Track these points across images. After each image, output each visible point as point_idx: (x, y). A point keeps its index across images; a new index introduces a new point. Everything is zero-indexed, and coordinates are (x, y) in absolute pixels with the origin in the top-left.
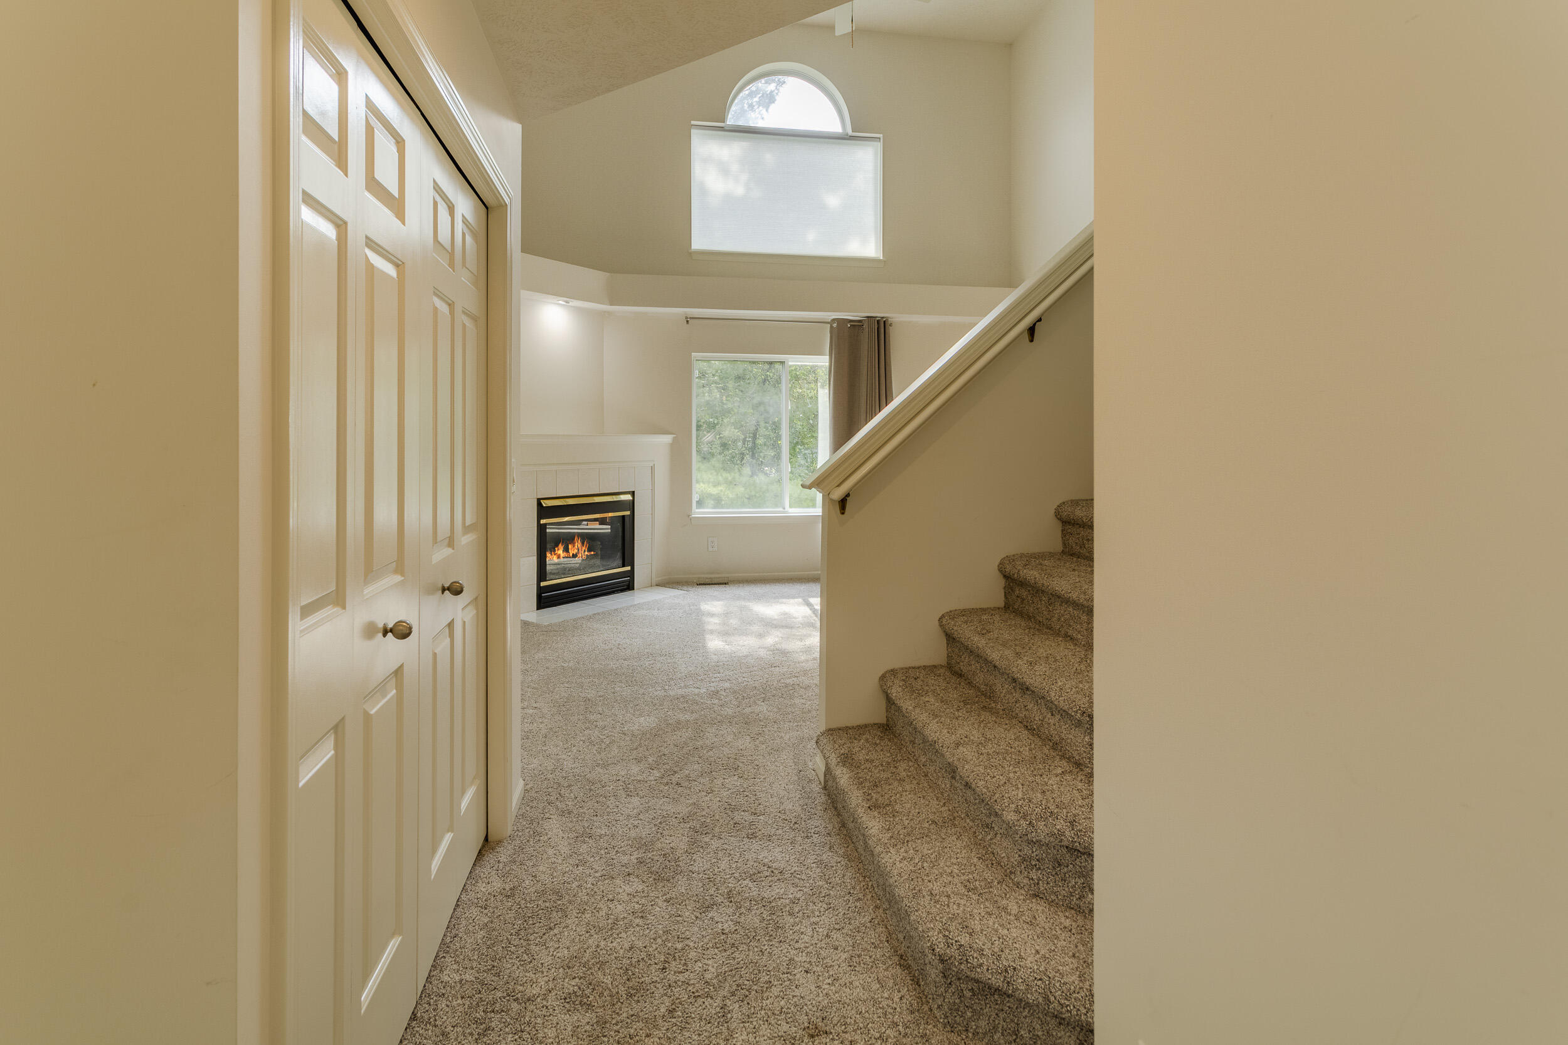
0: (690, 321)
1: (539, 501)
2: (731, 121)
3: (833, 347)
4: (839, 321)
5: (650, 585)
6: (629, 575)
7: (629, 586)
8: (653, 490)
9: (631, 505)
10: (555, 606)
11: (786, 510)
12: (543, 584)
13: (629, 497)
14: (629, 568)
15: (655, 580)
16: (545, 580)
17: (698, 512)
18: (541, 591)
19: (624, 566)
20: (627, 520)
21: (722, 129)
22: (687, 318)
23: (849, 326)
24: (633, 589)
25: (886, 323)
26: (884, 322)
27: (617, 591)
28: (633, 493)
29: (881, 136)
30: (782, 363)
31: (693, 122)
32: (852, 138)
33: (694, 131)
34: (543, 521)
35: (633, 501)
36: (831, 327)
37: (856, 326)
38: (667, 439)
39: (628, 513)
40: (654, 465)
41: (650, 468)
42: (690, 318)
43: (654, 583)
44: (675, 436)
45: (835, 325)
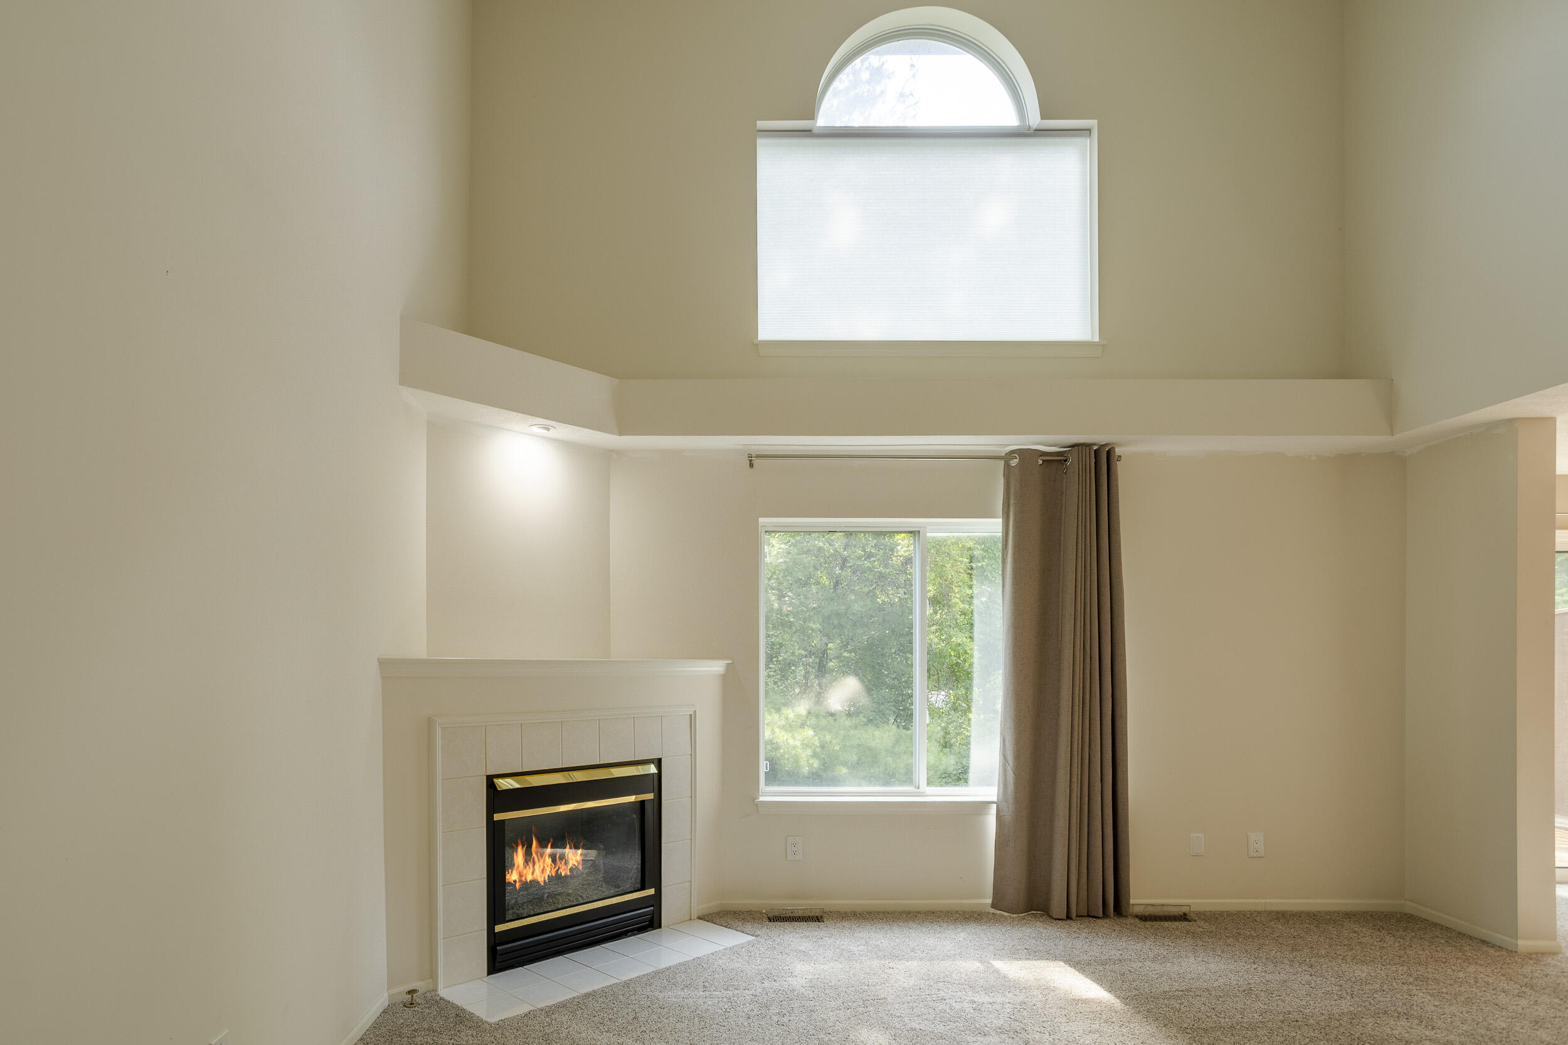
0: (756, 462)
1: (490, 781)
2: (823, 120)
3: (1012, 502)
4: (1023, 454)
5: (688, 917)
6: (652, 902)
7: (652, 922)
8: (693, 755)
9: (656, 783)
10: (522, 964)
11: (921, 789)
12: (499, 928)
13: (653, 769)
14: (652, 891)
15: (698, 908)
16: (504, 921)
17: (770, 794)
18: (495, 942)
19: (643, 888)
20: (649, 810)
21: (807, 133)
22: (750, 456)
23: (1041, 462)
24: (660, 926)
25: (1112, 454)
26: (1109, 453)
27: (632, 930)
28: (659, 763)
29: (1093, 123)
30: (914, 533)
31: (762, 124)
32: (1039, 132)
33: (761, 142)
34: (497, 817)
35: (660, 775)
36: (1007, 466)
37: (1055, 462)
38: (717, 667)
39: (650, 796)
40: (695, 712)
41: (688, 717)
42: (758, 456)
43: (695, 915)
44: (729, 662)
45: (1014, 462)
